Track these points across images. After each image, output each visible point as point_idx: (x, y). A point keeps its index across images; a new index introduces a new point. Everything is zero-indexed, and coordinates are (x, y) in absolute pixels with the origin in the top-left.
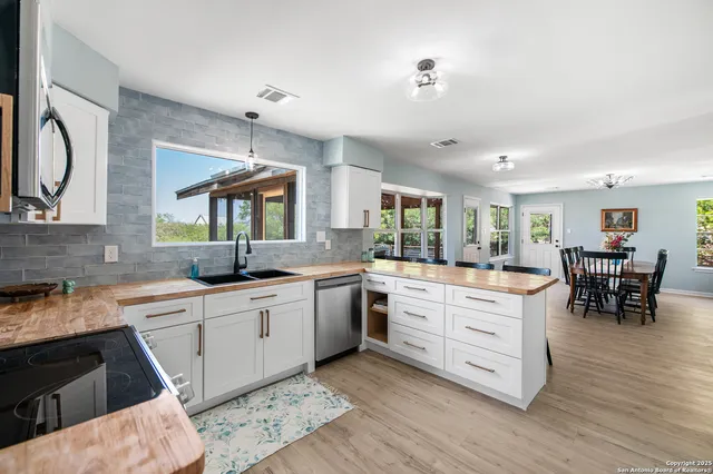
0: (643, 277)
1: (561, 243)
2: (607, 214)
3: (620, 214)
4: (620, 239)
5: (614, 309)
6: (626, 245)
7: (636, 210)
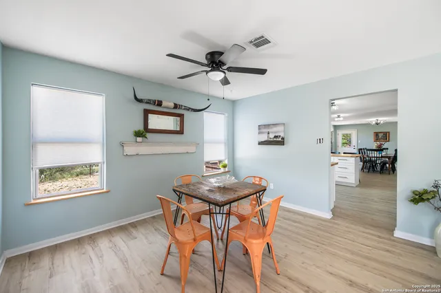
0: (389, 158)
1: (356, 147)
2: (377, 134)
3: (382, 134)
4: (381, 144)
5: (379, 170)
6: (384, 147)
7: (389, 132)
